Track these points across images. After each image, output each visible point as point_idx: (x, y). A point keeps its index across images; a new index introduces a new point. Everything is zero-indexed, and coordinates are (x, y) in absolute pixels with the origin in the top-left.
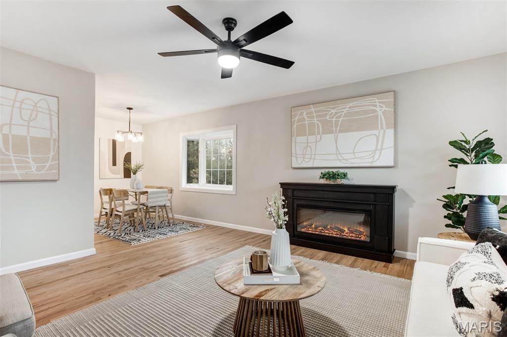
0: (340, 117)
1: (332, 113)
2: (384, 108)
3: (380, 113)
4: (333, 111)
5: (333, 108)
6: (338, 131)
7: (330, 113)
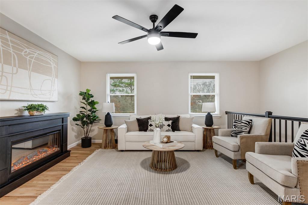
0: (32, 58)
1: (26, 52)
2: (54, 65)
3: (53, 66)
4: (28, 50)
5: (28, 48)
6: (31, 69)
7: (25, 50)
